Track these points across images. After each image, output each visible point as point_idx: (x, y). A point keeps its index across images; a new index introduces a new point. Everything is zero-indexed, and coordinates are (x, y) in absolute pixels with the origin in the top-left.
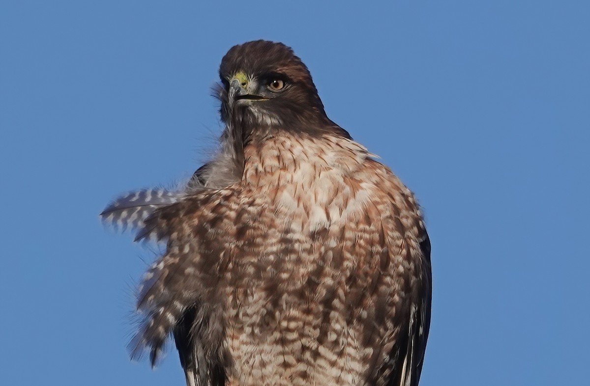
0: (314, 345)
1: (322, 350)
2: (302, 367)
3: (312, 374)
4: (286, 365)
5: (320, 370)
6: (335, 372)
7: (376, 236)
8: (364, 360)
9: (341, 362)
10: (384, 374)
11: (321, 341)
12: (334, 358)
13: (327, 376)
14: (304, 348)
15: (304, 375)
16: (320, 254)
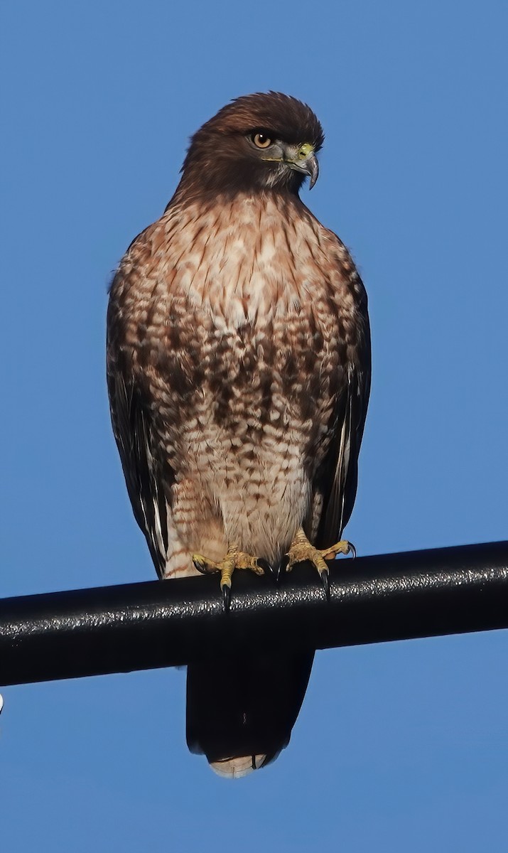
0: (258, 424)
1: (268, 428)
2: (248, 448)
3: (259, 453)
4: (234, 448)
5: (267, 447)
6: (282, 447)
7: (306, 322)
8: (305, 432)
9: (287, 436)
10: (323, 444)
11: (264, 419)
12: (279, 433)
13: (274, 452)
14: (250, 429)
15: (251, 456)
16: (252, 347)
